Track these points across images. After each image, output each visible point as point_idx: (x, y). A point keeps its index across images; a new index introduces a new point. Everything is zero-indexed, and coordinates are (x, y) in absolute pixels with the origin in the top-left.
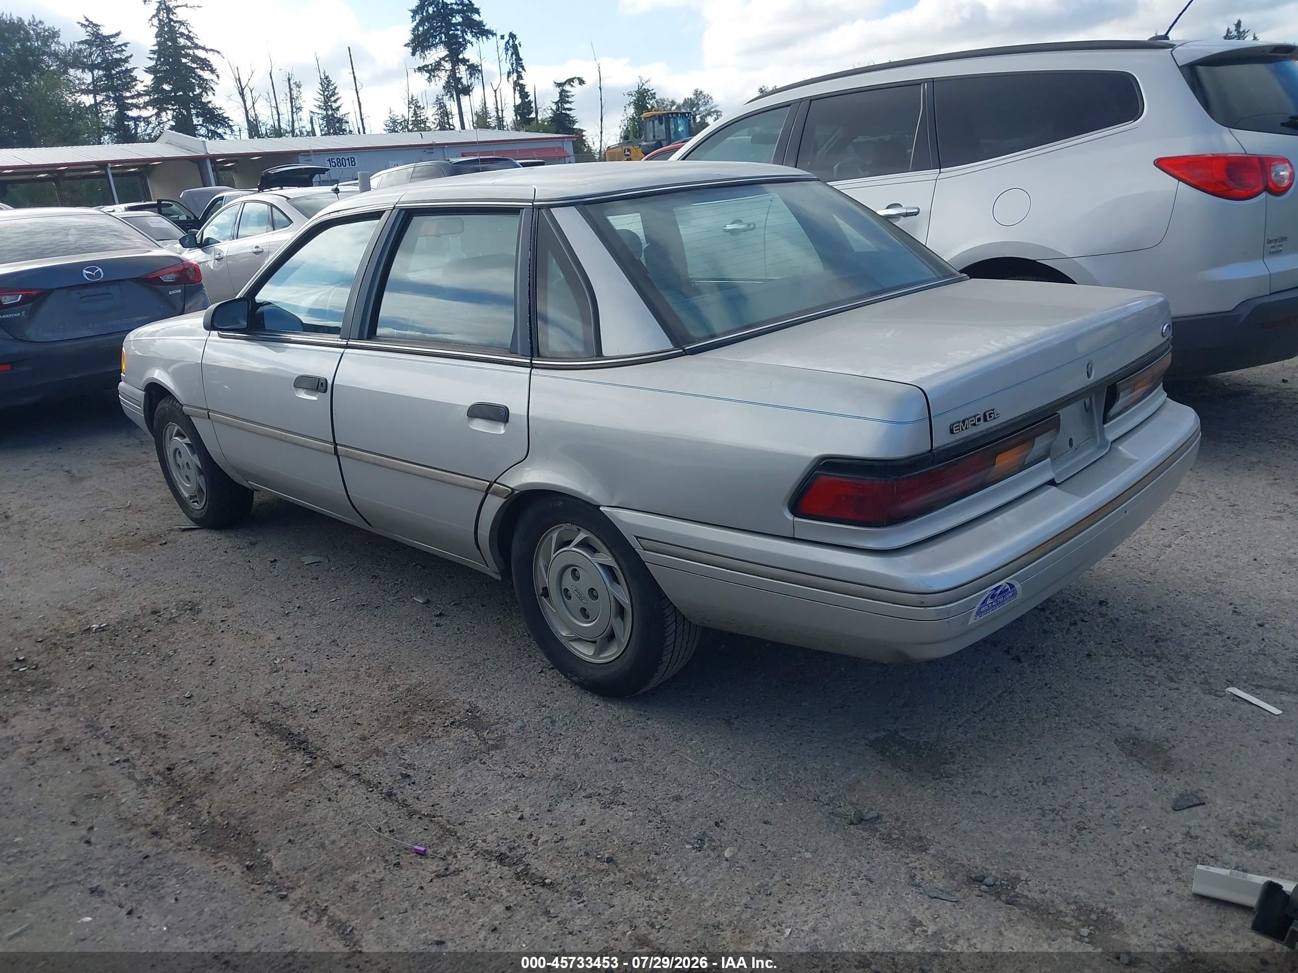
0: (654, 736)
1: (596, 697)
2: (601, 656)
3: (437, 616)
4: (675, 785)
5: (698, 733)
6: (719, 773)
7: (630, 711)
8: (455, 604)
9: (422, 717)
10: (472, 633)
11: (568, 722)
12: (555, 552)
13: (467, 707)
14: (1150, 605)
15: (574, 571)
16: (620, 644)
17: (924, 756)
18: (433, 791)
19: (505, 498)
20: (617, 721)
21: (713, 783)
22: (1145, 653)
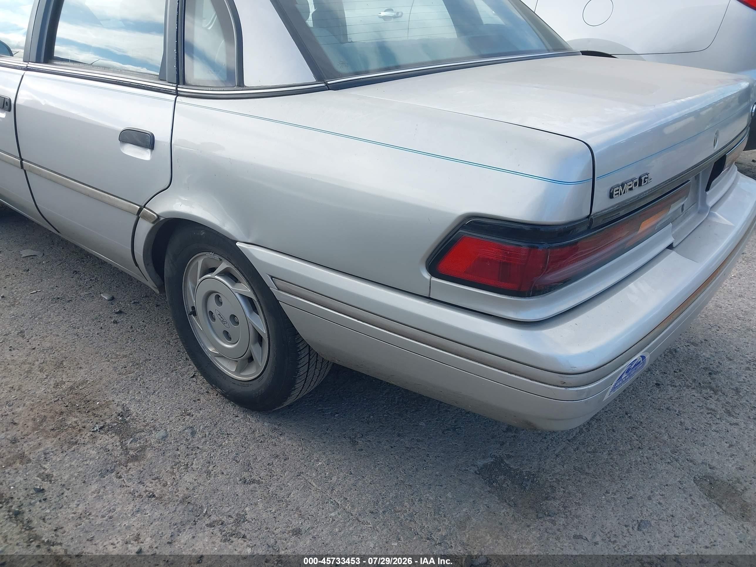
0: (284, 454)
1: (237, 407)
2: (242, 374)
3: (117, 313)
4: (296, 515)
5: (324, 454)
6: (339, 502)
7: (266, 424)
8: (134, 303)
9: (75, 419)
10: (142, 331)
11: (207, 434)
12: (200, 277)
13: (120, 409)
14: (698, 339)
15: (218, 297)
16: (258, 367)
17: (527, 488)
18: (61, 510)
19: (153, 223)
20: (252, 436)
21: (333, 514)
22: (702, 384)
